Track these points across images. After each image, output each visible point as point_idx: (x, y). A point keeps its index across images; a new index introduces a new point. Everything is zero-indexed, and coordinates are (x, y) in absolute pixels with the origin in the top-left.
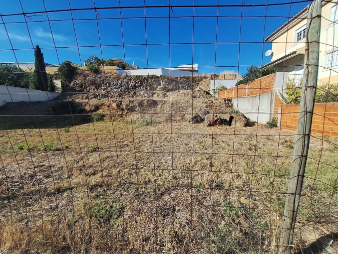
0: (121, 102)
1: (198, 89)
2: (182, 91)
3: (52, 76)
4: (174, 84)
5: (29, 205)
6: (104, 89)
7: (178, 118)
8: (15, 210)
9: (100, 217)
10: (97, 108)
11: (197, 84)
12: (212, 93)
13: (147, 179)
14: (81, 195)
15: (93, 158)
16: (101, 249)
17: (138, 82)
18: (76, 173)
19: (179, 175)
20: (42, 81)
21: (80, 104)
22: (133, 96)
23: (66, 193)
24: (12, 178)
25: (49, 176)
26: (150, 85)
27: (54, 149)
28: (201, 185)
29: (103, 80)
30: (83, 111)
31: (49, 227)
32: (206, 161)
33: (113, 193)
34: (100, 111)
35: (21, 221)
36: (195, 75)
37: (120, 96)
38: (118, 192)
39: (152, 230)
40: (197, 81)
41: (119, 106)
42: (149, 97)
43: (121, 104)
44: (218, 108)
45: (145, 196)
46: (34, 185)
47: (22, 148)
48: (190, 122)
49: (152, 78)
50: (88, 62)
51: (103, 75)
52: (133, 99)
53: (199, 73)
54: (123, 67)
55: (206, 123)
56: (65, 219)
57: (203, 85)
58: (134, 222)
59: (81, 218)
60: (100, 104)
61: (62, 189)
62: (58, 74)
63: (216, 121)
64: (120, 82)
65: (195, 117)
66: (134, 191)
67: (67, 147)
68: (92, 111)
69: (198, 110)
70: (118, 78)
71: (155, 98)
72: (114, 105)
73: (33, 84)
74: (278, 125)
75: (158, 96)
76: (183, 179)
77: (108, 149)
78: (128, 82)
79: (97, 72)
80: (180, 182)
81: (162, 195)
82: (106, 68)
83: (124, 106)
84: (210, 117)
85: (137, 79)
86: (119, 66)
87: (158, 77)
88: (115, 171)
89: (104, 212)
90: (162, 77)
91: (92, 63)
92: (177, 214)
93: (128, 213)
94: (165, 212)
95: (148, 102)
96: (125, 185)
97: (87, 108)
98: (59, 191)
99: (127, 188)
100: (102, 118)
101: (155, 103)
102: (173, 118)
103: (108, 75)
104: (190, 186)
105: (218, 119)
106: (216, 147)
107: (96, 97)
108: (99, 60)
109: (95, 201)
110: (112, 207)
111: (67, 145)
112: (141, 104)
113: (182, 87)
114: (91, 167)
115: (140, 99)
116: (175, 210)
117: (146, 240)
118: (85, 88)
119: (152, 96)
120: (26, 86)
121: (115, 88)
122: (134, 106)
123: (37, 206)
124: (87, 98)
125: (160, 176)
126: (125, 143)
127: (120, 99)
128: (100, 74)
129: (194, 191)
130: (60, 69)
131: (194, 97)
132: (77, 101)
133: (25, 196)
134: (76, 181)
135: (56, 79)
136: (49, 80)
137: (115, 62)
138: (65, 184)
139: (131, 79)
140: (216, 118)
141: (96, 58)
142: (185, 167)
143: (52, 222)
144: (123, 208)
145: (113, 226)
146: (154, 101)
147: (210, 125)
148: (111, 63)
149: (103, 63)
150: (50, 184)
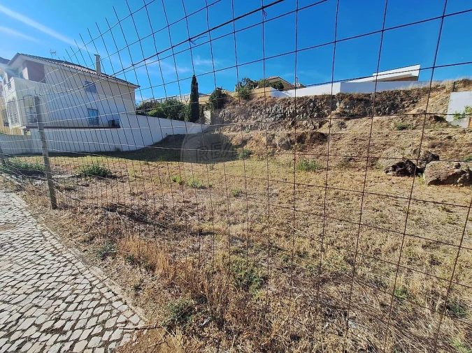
0: (274, 135)
1: (414, 112)
2: (376, 118)
3: (203, 107)
4: (359, 106)
5: (177, 239)
6: (254, 119)
7: (364, 163)
8: (167, 239)
9: (239, 279)
10: (244, 142)
11: (413, 102)
12: (449, 119)
13: (301, 249)
14: (220, 244)
15: (236, 204)
16: (236, 318)
17: (300, 107)
18: (217, 217)
19: (359, 259)
20: (195, 113)
21: (227, 137)
22: (290, 128)
23: (207, 237)
24: (167, 208)
25: (193, 214)
26: (318, 110)
27: (198, 186)
28: (404, 292)
29: (254, 108)
30: (229, 146)
31: (190, 267)
32: (420, 250)
33: (255, 254)
34: (247, 147)
35: (170, 251)
36: (411, 86)
37: (273, 128)
38: (260, 255)
40: (413, 98)
41: (271, 141)
42: (315, 128)
43: (273, 138)
44: (464, 149)
45: (298, 273)
46: (181, 220)
47: (175, 181)
48: (387, 172)
49: (323, 99)
50: (240, 85)
51: (254, 100)
52: (289, 132)
53: (421, 82)
54: (281, 87)
55: (426, 177)
56: (204, 265)
58: (279, 304)
59: (219, 271)
60: (248, 137)
61: (204, 231)
62: (208, 104)
63: (456, 176)
64: (274, 109)
65: (400, 164)
66: (281, 260)
67: (210, 186)
68: (240, 146)
69: (408, 151)
70: (273, 103)
71: (324, 130)
72: (264, 140)
73: (187, 117)
75: (330, 126)
76: (365, 269)
77: (252, 196)
78: (284, 109)
79: (247, 97)
80: (359, 272)
81: (325, 281)
82: (258, 92)
83: (276, 141)
84: (444, 167)
85: (299, 103)
86: (275, 87)
87: (333, 97)
88: (259, 227)
89: (243, 274)
90: (341, 97)
91: (243, 87)
92: (350, 323)
93: (272, 287)
94: (328, 310)
95: (312, 135)
96: (273, 250)
97: (233, 143)
98: (201, 233)
99: (273, 254)
100: (248, 155)
101: (323, 138)
102: (352, 163)
103: (260, 100)
104: (379, 285)
105: (463, 172)
106: (449, 227)
107: (243, 128)
108: (252, 82)
109: (234, 257)
110: (252, 271)
111: (211, 183)
112: (301, 139)
113: (378, 110)
114: (232, 214)
115: (300, 131)
116: (346, 315)
118: (234, 118)
119: (320, 126)
120: (182, 119)
121: (268, 117)
122: (291, 141)
123: (181, 243)
124: (235, 130)
125: (323, 250)
126: (275, 191)
127: (273, 132)
128: (251, 99)
129: (385, 297)
130: (211, 98)
131: (403, 128)
132: (224, 133)
133: (177, 229)
134: (216, 226)
135: (207, 109)
136: (201, 112)
137: (271, 81)
138: (206, 227)
139: (289, 104)
140: (456, 170)
141: (248, 80)
142: (372, 249)
143: (193, 264)
144: (266, 278)
145: (252, 296)
146: (322, 134)
147: (437, 182)
148: (266, 84)
149: (255, 86)
150: (194, 223)
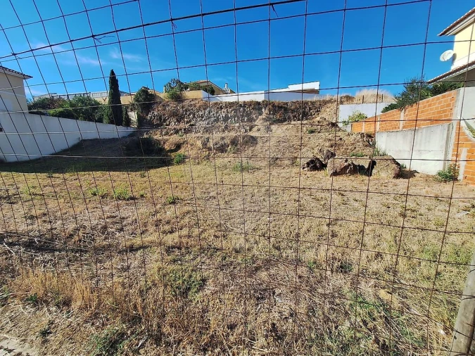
0: (208, 139)
1: (318, 119)
3: (127, 107)
4: (281, 112)
5: (101, 262)
6: (187, 122)
7: (287, 162)
8: (86, 265)
9: (177, 287)
10: (178, 146)
11: (317, 111)
12: (340, 125)
13: (238, 245)
14: (156, 256)
15: (170, 212)
16: (175, 327)
17: (232, 111)
18: (151, 229)
19: (283, 245)
20: (117, 114)
21: (158, 142)
22: (224, 131)
23: (139, 252)
24: (85, 227)
25: (121, 230)
26: (248, 115)
27: (128, 197)
28: (315, 263)
29: (186, 111)
30: (162, 150)
31: (120, 289)
32: (325, 228)
33: (194, 259)
34: (182, 151)
35: (92, 278)
36: (315, 98)
37: (207, 131)
38: (199, 259)
39: (240, 315)
40: (318, 107)
41: (206, 144)
42: (246, 131)
43: (208, 141)
44: (350, 147)
45: (234, 268)
46: (106, 238)
47: (95, 195)
48: (304, 168)
49: (250, 105)
50: (169, 87)
51: (186, 103)
52: (223, 136)
53: (321, 95)
54: (212, 91)
55: (329, 170)
56: (137, 283)
57: (326, 114)
58: (218, 301)
59: (155, 285)
60: (182, 142)
61: (136, 246)
62: (133, 104)
63: (346, 168)
64: (207, 112)
65: (312, 161)
66: (220, 259)
67: (142, 196)
68: (171, 151)
69: (316, 151)
70: (205, 106)
71: (254, 133)
72: (199, 143)
73: (107, 118)
74: (460, 177)
75: (259, 130)
76: (289, 251)
77: (189, 202)
78: (217, 112)
79: (178, 98)
80: (284, 255)
81: (257, 269)
82: (189, 94)
83: (211, 144)
84: (339, 162)
85: (230, 107)
86: (206, 90)
87: (258, 103)
88: (196, 231)
89: (181, 281)
90: (266, 104)
91: (172, 88)
92: (277, 299)
93: (210, 287)
94: (261, 294)
95: (244, 138)
96: (211, 251)
97: (167, 147)
98: (132, 249)
99: (211, 255)
100: (182, 161)
101: (253, 140)
102: (278, 162)
103: (192, 103)
104: (298, 262)
105: (349, 165)
106: (343, 207)
107: (177, 132)
108: (182, 83)
109: (172, 267)
110: (191, 276)
111: (142, 193)
112: (234, 142)
113: (295, 116)
114: (168, 223)
115: (233, 134)
116: (274, 293)
117: (232, 327)
118: (165, 120)
119: (250, 130)
120: (100, 120)
121: (201, 120)
122: (225, 144)
123: (107, 264)
124: (167, 134)
125: (256, 243)
126: (211, 194)
127: (207, 135)
128: (183, 102)
129: (302, 270)
130: (137, 100)
131: (312, 132)
132: (155, 137)
133: (97, 250)
134: (150, 238)
135: (132, 110)
136: (124, 112)
137: (202, 85)
138: (138, 241)
139: (221, 108)
140: (346, 164)
141: (178, 82)
142: (293, 234)
143: (123, 285)
144: (204, 280)
145: (191, 301)
146: (252, 137)
147: (335, 174)
148: (197, 87)
149: (186, 87)
150: (123, 240)
